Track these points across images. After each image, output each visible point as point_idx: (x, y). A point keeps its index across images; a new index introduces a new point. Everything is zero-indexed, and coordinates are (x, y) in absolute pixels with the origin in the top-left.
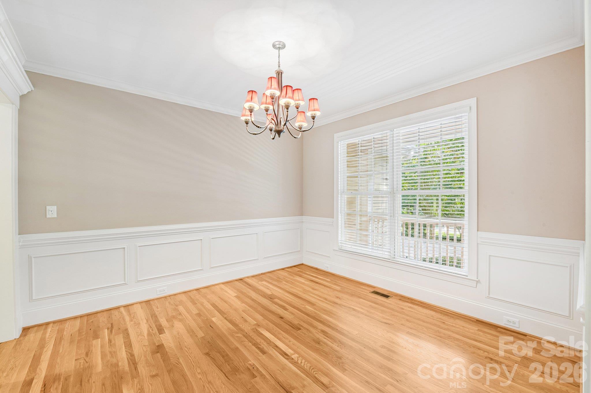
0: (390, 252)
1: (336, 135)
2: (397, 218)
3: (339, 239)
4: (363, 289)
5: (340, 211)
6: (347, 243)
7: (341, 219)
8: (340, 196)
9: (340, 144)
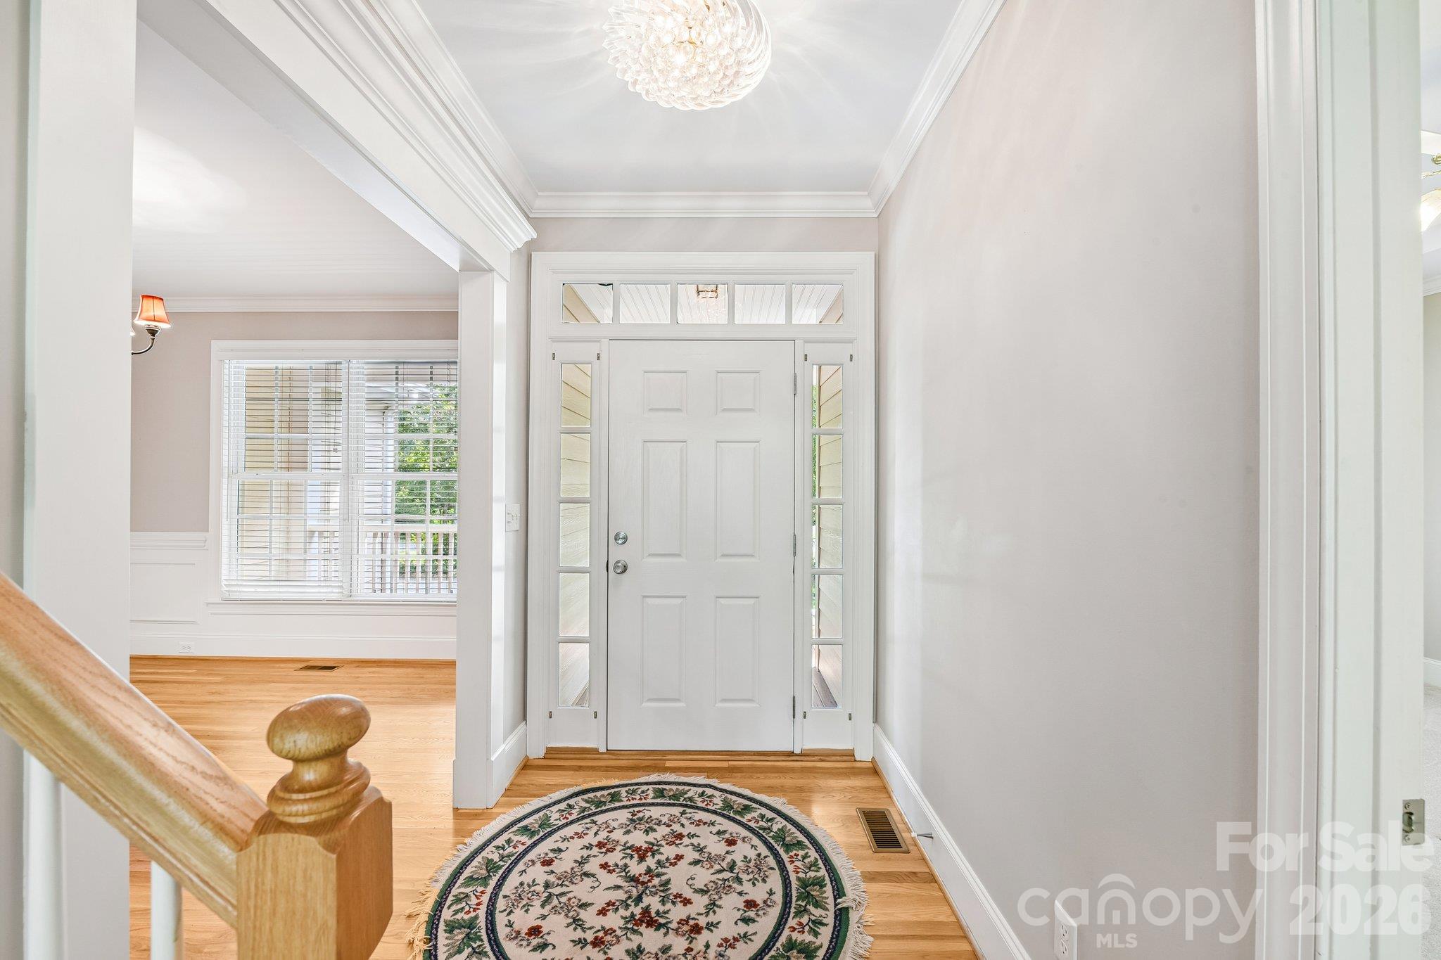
0: (341, 587)
1: (216, 345)
2: (356, 522)
3: (223, 578)
4: (279, 667)
5: (225, 515)
6: (244, 583)
7: (227, 530)
8: (225, 480)
9: (227, 366)
